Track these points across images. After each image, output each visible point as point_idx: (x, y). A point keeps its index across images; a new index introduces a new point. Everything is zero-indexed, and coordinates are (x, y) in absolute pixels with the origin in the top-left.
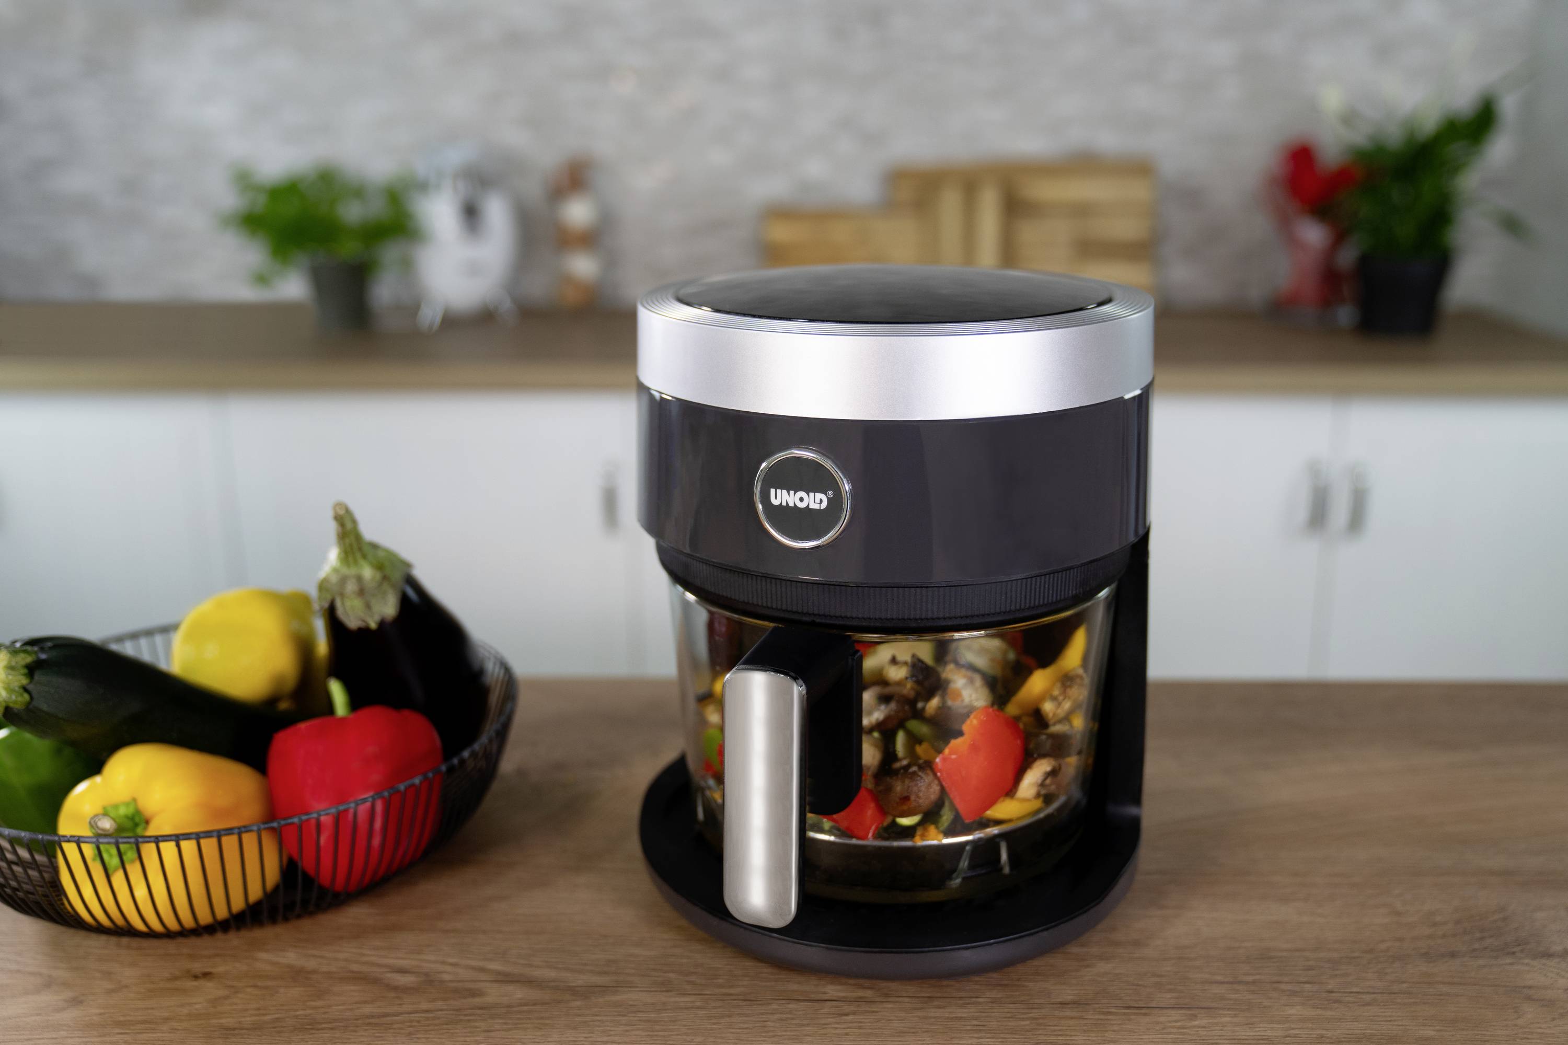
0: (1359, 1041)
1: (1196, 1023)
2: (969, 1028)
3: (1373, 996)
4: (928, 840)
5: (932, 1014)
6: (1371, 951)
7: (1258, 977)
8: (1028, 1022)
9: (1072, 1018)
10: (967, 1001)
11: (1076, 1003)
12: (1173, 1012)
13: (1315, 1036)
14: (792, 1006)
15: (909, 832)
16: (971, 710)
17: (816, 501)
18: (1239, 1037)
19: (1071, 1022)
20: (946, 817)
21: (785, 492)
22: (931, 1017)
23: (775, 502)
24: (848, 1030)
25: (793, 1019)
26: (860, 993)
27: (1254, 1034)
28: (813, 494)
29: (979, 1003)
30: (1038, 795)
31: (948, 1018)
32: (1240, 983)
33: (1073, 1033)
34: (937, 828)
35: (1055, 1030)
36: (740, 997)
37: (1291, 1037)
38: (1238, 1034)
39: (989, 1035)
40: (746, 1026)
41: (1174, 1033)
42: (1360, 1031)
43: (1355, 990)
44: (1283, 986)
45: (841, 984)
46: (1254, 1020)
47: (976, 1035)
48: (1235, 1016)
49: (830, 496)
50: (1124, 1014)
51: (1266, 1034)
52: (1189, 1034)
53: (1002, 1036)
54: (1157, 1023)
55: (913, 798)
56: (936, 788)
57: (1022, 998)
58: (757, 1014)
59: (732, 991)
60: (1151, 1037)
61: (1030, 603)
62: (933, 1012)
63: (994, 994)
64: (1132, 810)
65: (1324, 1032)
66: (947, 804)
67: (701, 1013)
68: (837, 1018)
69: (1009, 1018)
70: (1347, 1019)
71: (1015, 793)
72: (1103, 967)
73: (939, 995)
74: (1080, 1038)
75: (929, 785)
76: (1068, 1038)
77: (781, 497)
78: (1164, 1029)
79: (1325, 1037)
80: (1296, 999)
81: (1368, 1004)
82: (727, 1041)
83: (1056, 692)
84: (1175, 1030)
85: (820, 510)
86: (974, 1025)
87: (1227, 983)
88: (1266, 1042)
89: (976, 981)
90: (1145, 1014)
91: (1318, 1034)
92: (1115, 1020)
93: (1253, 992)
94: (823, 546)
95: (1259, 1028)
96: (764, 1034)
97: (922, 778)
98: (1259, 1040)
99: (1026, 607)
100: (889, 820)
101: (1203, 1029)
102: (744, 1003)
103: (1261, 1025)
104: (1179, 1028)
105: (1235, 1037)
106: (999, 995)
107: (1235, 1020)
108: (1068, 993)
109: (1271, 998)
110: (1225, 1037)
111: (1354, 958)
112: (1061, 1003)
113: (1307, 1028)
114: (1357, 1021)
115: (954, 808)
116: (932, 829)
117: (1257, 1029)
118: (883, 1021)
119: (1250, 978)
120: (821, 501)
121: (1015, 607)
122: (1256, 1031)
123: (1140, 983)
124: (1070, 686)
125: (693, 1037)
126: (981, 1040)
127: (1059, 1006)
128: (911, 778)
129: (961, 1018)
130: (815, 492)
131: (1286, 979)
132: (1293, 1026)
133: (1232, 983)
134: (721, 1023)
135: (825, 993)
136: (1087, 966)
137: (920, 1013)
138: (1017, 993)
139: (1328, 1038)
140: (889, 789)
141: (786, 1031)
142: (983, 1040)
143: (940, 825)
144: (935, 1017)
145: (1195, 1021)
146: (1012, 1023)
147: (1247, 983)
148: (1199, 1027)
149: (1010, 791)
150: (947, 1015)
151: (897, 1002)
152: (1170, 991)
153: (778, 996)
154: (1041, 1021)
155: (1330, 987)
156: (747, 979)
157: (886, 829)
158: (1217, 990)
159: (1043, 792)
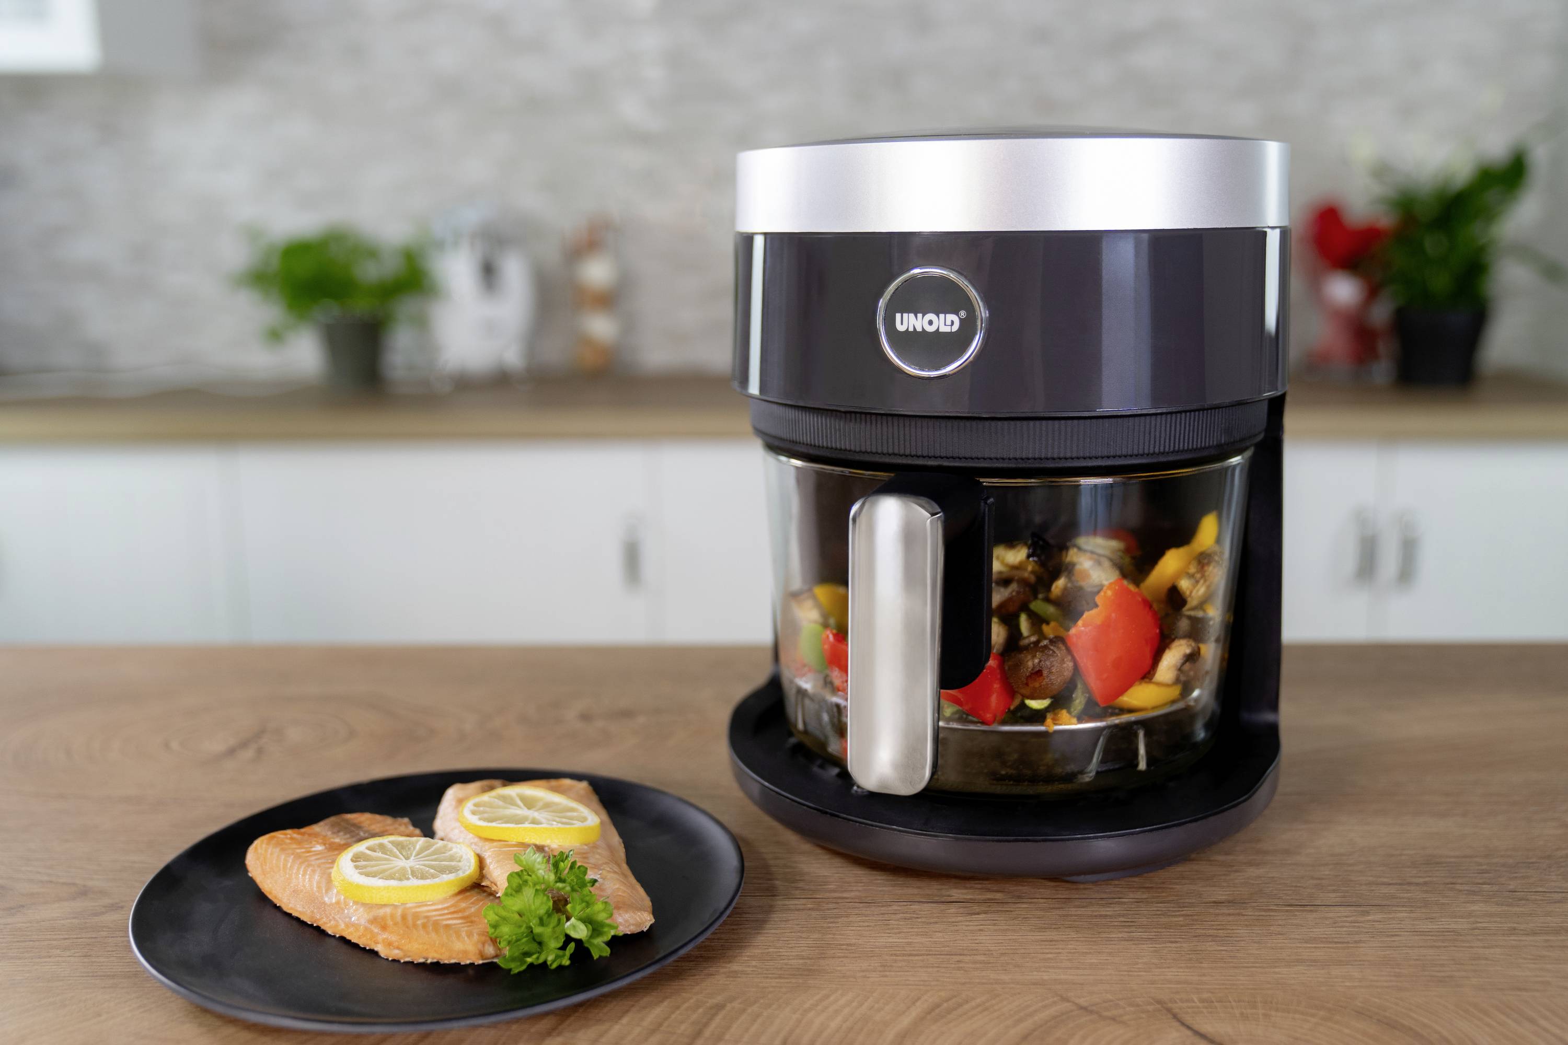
0: (1557, 933)
1: (1370, 918)
2: (1116, 924)
3: (1564, 895)
4: (1061, 725)
5: (1073, 913)
6: (1549, 857)
7: (1427, 879)
8: (1181, 919)
9: (1229, 915)
10: (1110, 901)
11: (1231, 902)
12: (1341, 909)
13: (1506, 929)
14: (916, 907)
15: (1038, 717)
16: (1100, 588)
17: (948, 323)
18: (1420, 930)
19: (1231, 918)
20: (1079, 701)
21: (912, 316)
22: (1071, 915)
23: (901, 328)
24: (982, 926)
25: (917, 918)
26: (989, 896)
27: (1437, 927)
28: (944, 315)
29: (1124, 903)
30: (1177, 681)
31: (1091, 916)
32: (1410, 884)
33: (1234, 928)
34: (1069, 712)
35: (1213, 925)
36: (857, 900)
37: (1479, 929)
38: (1418, 927)
39: (1140, 930)
40: (867, 924)
41: (1347, 927)
42: (1556, 924)
43: (1541, 889)
44: (1458, 887)
45: (966, 888)
46: (1434, 915)
47: (1126, 930)
48: (1411, 912)
49: (963, 316)
50: (1287, 911)
51: (1450, 927)
52: (1365, 928)
53: (1155, 930)
54: (1326, 918)
55: (1045, 673)
56: (1069, 664)
57: (1171, 898)
58: (877, 915)
59: (845, 895)
60: (1322, 930)
61: (1174, 446)
62: (1073, 911)
63: (1139, 895)
64: (1269, 717)
65: (1515, 925)
66: (1079, 686)
67: (814, 914)
68: (967, 917)
69: (1159, 915)
70: (1538, 914)
71: (1154, 674)
72: (1252, 872)
73: (1077, 896)
74: (1242, 931)
75: (1063, 661)
76: (1229, 931)
77: (907, 322)
78: (1335, 923)
79: (1518, 929)
80: (1476, 898)
81: (1559, 902)
82: (848, 937)
83: (1192, 570)
84: (1347, 924)
85: (951, 333)
86: (1122, 922)
87: (1396, 884)
88: (1452, 934)
89: (1115, 885)
90: (1311, 911)
91: (1508, 927)
92: (1278, 916)
93: (1426, 892)
95: (1442, 922)
96: (888, 931)
97: (1054, 652)
98: (1443, 932)
99: (1171, 450)
100: (1017, 702)
101: (1378, 923)
102: (861, 905)
103: (1443, 920)
104: (1351, 922)
105: (1417, 930)
106: (1145, 896)
107: (1412, 915)
108: (1221, 894)
109: (1447, 897)
110: (1406, 930)
111: (1532, 863)
112: (1215, 902)
113: (1495, 922)
114: (1550, 916)
115: (1087, 689)
116: (1064, 713)
117: (1440, 923)
118: (1020, 919)
119: (1421, 880)
120: (953, 323)
121: (1159, 449)
122: (1438, 925)
123: (1299, 885)
124: (1208, 564)
125: (809, 934)
126: (1132, 934)
127: (1212, 904)
128: (1042, 652)
129: (1106, 916)
130: (945, 313)
131: (1460, 881)
132: (1479, 920)
133: (1400, 884)
134: (838, 922)
135: (949, 896)
136: (1236, 871)
137: (1058, 912)
138: (1164, 894)
139: (1521, 930)
140: (1018, 665)
141: (912, 928)
142: (1134, 934)
143: (1072, 710)
144: (1076, 915)
145: (1368, 916)
146: (1164, 920)
147: (1417, 884)
148: (1374, 921)
149: (1147, 675)
150: (1090, 913)
151: (1031, 903)
152: (1334, 891)
153: (898, 899)
154: (1196, 917)
155: (1511, 887)
156: (860, 885)
157: (1013, 713)
158: (1385, 890)
159: (1183, 678)
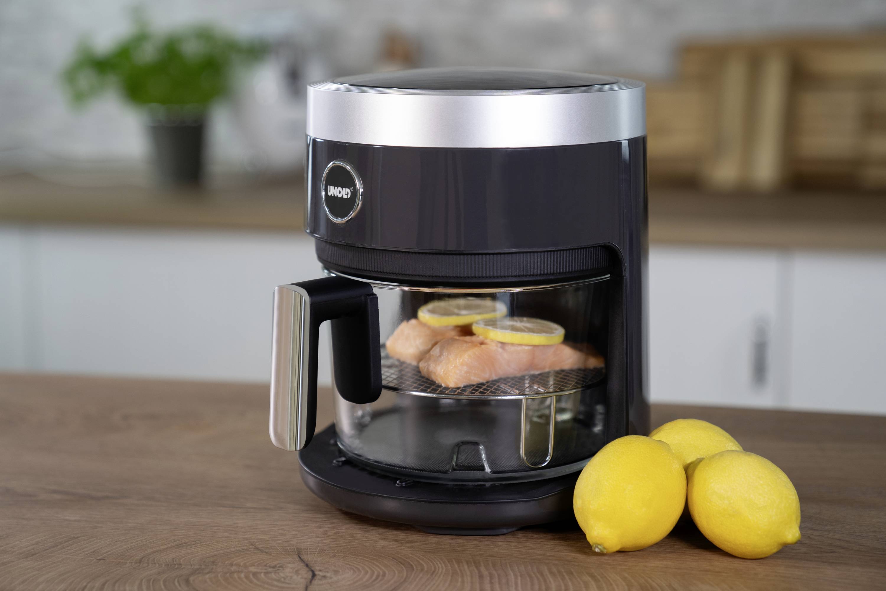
49: (352, 189)
77: (332, 191)
85: (347, 199)
94: (353, 218)
130: (345, 187)
